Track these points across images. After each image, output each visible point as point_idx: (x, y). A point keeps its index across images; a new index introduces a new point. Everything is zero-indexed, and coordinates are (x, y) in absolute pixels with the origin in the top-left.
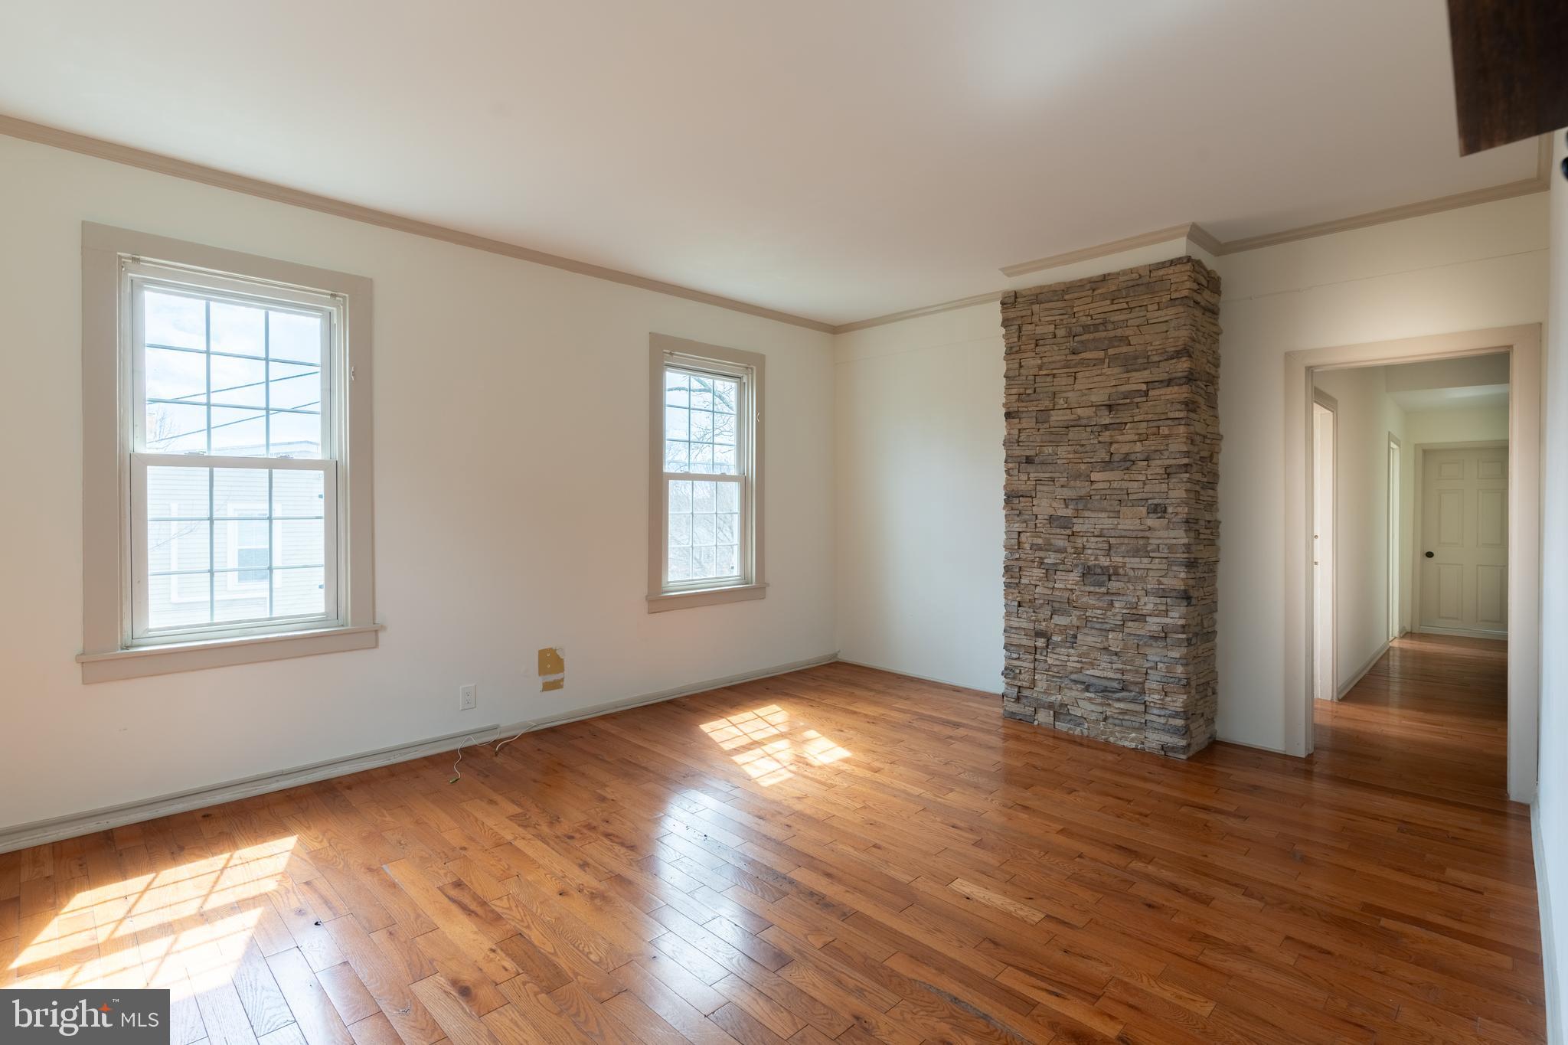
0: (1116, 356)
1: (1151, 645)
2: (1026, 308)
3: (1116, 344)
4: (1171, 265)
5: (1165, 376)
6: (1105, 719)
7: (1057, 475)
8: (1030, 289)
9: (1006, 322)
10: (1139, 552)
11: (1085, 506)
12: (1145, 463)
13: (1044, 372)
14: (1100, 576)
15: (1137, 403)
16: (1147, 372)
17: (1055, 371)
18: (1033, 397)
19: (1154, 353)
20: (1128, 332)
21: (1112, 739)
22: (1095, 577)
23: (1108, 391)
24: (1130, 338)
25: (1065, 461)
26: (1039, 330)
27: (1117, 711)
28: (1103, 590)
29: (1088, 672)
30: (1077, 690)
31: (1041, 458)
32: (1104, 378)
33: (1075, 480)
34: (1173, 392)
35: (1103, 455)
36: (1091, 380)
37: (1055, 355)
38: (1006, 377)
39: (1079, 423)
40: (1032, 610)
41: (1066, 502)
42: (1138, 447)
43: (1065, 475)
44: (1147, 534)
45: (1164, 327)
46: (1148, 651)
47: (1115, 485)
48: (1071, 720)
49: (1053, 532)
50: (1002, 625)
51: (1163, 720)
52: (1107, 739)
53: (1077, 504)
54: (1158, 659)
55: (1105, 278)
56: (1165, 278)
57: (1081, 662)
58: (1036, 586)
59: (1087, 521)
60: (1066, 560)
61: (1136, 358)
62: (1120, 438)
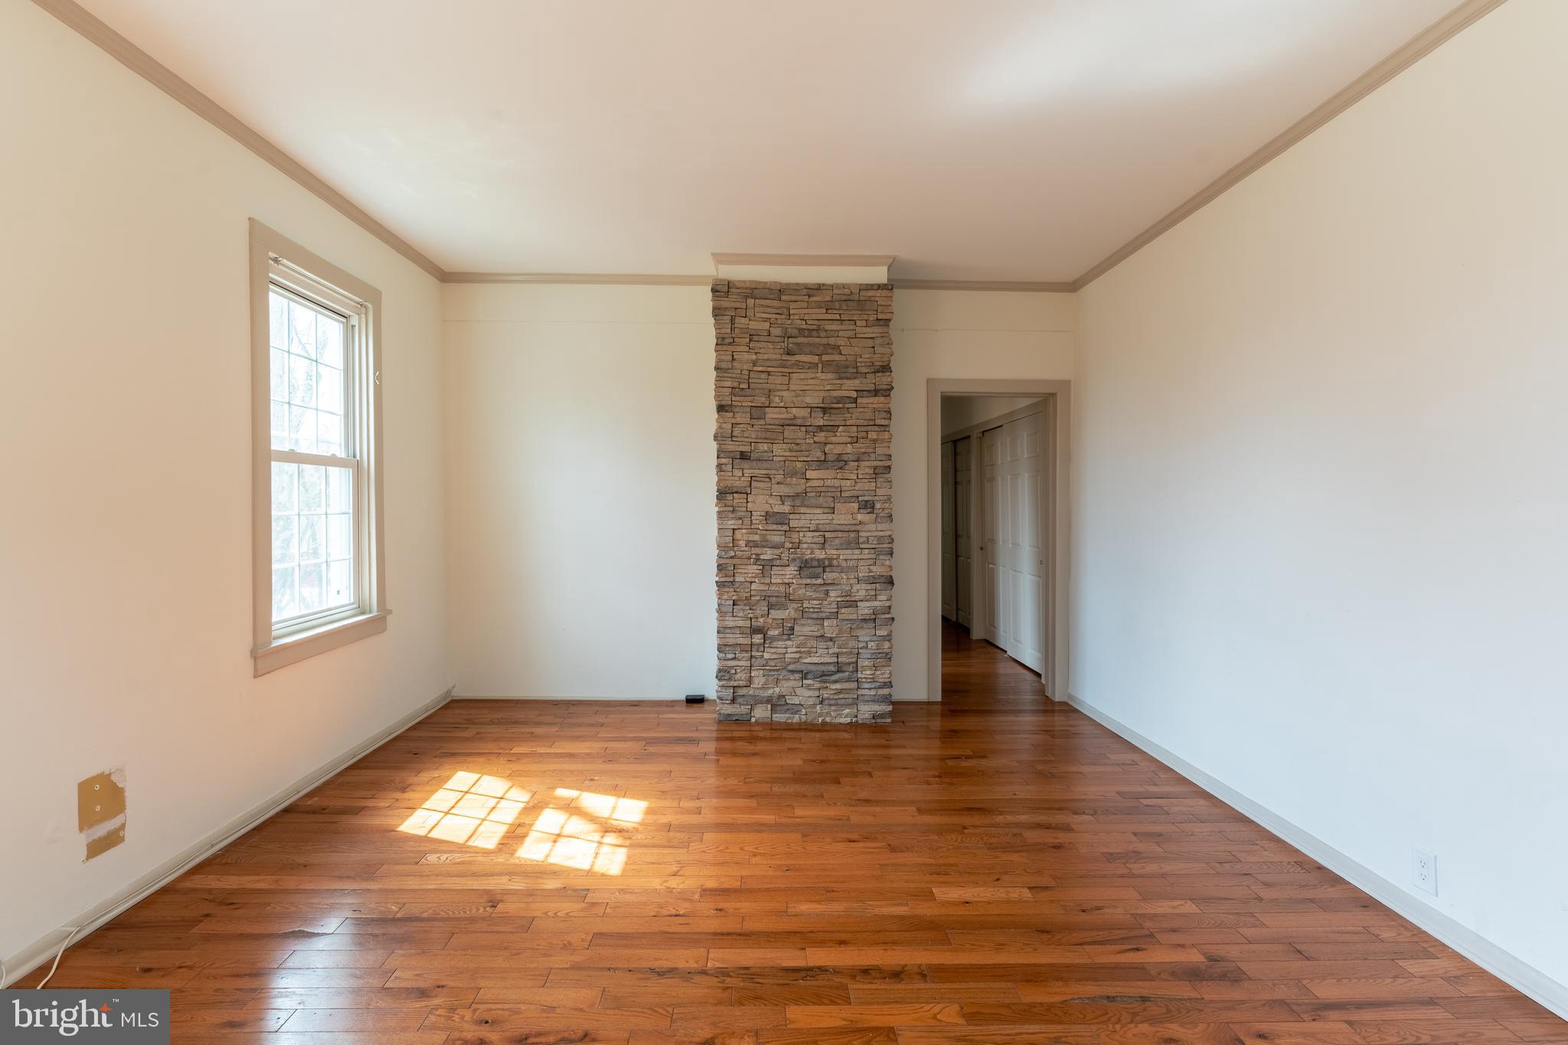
0: (829, 363)
1: (862, 628)
2: (740, 300)
3: (829, 351)
4: (878, 289)
5: (872, 387)
6: (821, 703)
7: (774, 472)
8: (744, 282)
9: (718, 311)
10: (855, 544)
11: (803, 502)
12: (856, 464)
13: (760, 369)
14: (816, 569)
15: (848, 408)
16: (857, 382)
17: (770, 369)
18: (748, 392)
19: (863, 364)
20: (840, 342)
21: (828, 719)
22: (811, 570)
23: (822, 394)
24: (841, 348)
25: (782, 459)
26: (753, 325)
27: (832, 692)
28: (820, 581)
29: (806, 661)
30: (795, 680)
31: (756, 455)
32: (818, 382)
33: (792, 477)
34: (880, 401)
35: (819, 455)
36: (805, 382)
37: (771, 353)
38: (716, 368)
39: (795, 422)
40: (748, 608)
41: (782, 499)
42: (849, 448)
43: (781, 472)
44: (858, 528)
45: (870, 343)
46: (859, 633)
47: (828, 483)
48: (787, 710)
49: (770, 528)
50: (714, 625)
51: (873, 692)
52: (824, 720)
53: (794, 501)
54: (868, 639)
55: (819, 288)
56: (873, 299)
57: (800, 652)
58: (752, 582)
59: (803, 517)
60: (783, 555)
61: (847, 367)
62: (834, 439)
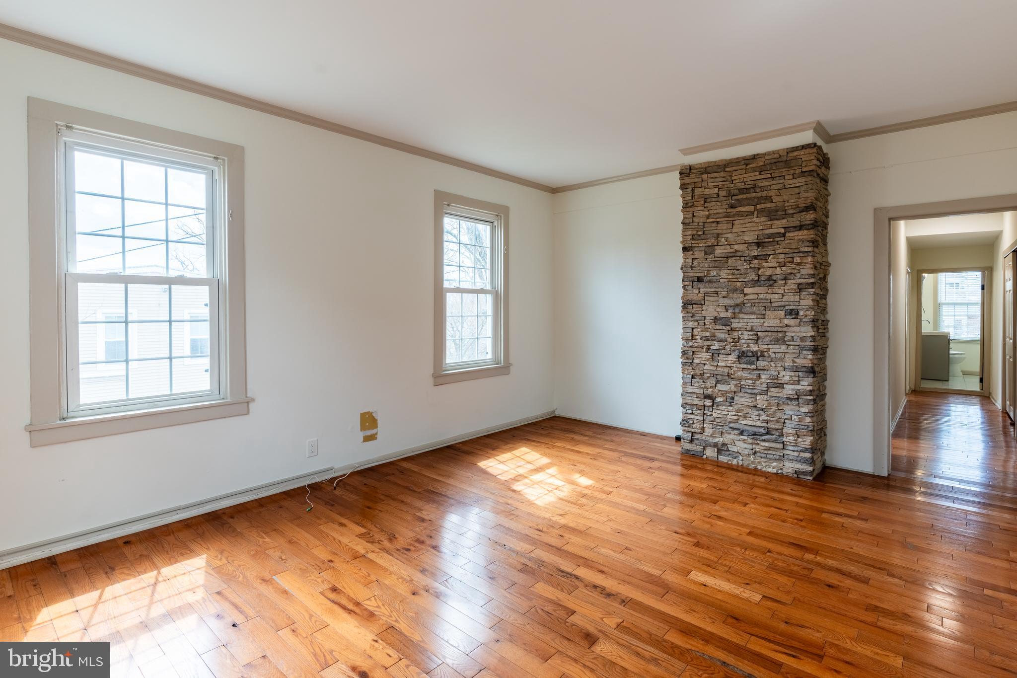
0: (762, 210)
1: (788, 404)
2: (698, 177)
3: (762, 201)
4: (802, 149)
5: (798, 223)
6: (755, 454)
7: (720, 289)
8: (701, 164)
9: (684, 186)
10: (781, 340)
11: (741, 310)
12: (784, 282)
13: (711, 220)
14: (751, 358)
15: (777, 241)
16: (784, 221)
17: (718, 220)
18: (703, 237)
19: (790, 208)
20: (771, 193)
21: (759, 467)
22: (747, 358)
23: (756, 233)
24: (772, 198)
25: (726, 280)
26: (707, 192)
27: (762, 448)
28: (753, 367)
29: (742, 422)
30: (734, 434)
31: (708, 278)
32: (754, 224)
33: (733, 293)
34: (804, 234)
35: (752, 276)
36: (744, 226)
37: (719, 208)
38: (683, 223)
39: (736, 254)
40: (701, 381)
41: (726, 308)
42: (778, 271)
43: (725, 289)
44: (785, 329)
45: (797, 191)
46: (785, 407)
47: (761, 296)
48: (729, 454)
49: (717, 328)
50: (680, 390)
51: (796, 454)
52: (756, 466)
53: (734, 309)
54: (792, 413)
55: (754, 157)
56: (798, 157)
57: (737, 415)
58: (705, 364)
59: (741, 321)
60: (726, 347)
61: (777, 211)
62: (765, 265)
